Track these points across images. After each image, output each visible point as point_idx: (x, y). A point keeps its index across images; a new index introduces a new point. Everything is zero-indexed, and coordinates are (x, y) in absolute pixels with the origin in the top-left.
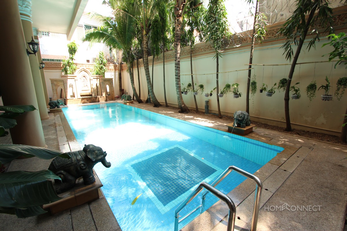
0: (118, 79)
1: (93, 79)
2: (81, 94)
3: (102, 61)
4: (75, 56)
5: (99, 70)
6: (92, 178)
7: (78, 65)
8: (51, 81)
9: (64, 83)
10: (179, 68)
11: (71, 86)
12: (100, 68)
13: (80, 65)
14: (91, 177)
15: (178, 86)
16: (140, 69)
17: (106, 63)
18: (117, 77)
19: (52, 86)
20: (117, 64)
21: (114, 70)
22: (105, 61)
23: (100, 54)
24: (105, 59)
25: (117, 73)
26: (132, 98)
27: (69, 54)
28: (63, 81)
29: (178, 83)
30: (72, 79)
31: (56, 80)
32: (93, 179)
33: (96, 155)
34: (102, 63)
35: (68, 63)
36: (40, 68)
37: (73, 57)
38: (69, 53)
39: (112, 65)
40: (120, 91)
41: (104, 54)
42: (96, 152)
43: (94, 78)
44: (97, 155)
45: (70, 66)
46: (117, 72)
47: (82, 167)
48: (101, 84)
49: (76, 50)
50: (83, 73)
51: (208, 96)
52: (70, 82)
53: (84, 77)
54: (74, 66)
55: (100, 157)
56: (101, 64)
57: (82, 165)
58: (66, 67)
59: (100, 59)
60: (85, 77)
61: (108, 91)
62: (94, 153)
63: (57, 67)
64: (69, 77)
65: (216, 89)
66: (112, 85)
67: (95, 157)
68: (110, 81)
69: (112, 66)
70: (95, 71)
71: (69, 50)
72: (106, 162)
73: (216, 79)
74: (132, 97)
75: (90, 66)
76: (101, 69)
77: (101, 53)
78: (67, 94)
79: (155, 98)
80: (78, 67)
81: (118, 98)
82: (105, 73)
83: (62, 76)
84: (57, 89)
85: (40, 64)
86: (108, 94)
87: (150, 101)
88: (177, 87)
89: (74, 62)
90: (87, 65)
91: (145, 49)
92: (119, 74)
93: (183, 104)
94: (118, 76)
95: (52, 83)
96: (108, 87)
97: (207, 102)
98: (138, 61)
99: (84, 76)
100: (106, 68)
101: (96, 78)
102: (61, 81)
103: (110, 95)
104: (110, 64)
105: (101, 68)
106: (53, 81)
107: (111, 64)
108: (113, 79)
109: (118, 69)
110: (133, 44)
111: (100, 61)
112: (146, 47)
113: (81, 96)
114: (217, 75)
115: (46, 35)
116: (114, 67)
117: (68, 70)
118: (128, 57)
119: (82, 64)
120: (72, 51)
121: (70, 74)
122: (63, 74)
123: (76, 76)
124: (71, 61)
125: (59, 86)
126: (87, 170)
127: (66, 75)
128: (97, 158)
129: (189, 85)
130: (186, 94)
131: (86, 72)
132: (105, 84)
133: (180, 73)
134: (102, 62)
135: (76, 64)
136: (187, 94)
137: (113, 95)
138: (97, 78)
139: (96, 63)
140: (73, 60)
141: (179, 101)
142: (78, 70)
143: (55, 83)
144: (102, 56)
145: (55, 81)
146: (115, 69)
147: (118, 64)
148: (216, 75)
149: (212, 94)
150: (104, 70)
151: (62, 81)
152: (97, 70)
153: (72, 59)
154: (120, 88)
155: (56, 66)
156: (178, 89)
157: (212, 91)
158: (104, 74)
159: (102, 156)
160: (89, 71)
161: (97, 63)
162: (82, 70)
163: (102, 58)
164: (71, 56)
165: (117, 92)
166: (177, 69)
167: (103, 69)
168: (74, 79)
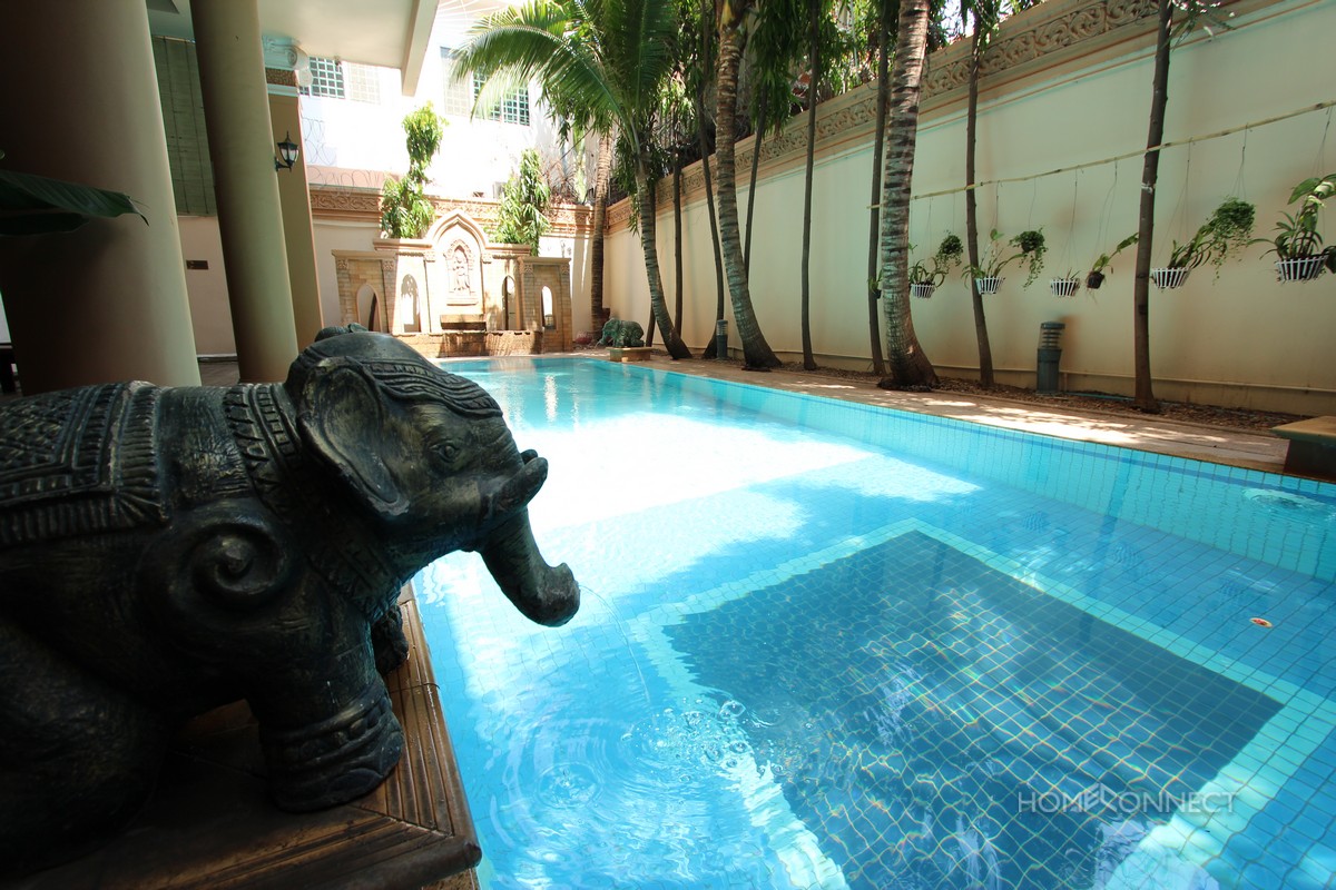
0: (591, 263)
1: (492, 260)
2: (443, 316)
3: (531, 189)
4: (431, 168)
5: (515, 223)
6: (353, 735)
7: (440, 203)
8: (338, 262)
9: (385, 271)
10: (912, 143)
11: (410, 287)
12: (521, 219)
13: (446, 205)
14: (348, 714)
15: (898, 242)
16: (687, 210)
17: (545, 200)
18: (585, 258)
19: (339, 282)
20: (588, 205)
21: (576, 228)
22: (542, 188)
23: (526, 158)
24: (543, 179)
25: (586, 242)
26: (644, 339)
27: (407, 156)
28: (381, 261)
29: (900, 227)
30: (412, 255)
31: (355, 259)
32: (374, 739)
33: (427, 453)
34: (531, 197)
35: (405, 191)
36: (279, 166)
37: (421, 169)
38: (410, 151)
39: (570, 206)
40: (594, 317)
41: (539, 160)
42: (434, 416)
43: (495, 257)
44: (441, 463)
45: (409, 208)
46: (587, 236)
47: (229, 570)
48: (523, 279)
49: (434, 142)
50: (457, 232)
51: (1076, 287)
52: (405, 267)
53: (459, 253)
54: (424, 208)
55: (468, 493)
56: (528, 200)
57: (230, 546)
58: (394, 210)
59: (523, 180)
60: (463, 251)
61: (548, 310)
62: (406, 427)
63: (362, 208)
64: (402, 250)
65: (1134, 247)
66: (564, 287)
67: (415, 480)
68: (557, 268)
69: (567, 215)
70: (502, 230)
71: (409, 140)
72: (533, 562)
73: (1142, 186)
74: (646, 330)
75: (485, 208)
76: (524, 224)
77: (529, 154)
78: (393, 314)
79: (757, 328)
80: (437, 213)
81: (585, 343)
82: (541, 239)
83: (379, 244)
84: (356, 293)
85: (279, 145)
86: (547, 323)
87: (725, 349)
88: (891, 251)
89: (424, 192)
90: (474, 206)
91: (725, 94)
92: (594, 243)
93: (913, 341)
94: (591, 254)
95: (338, 270)
96: (547, 294)
97: (1056, 331)
98: (678, 174)
99: (459, 248)
100: (547, 219)
101: (503, 258)
102: (371, 261)
103: (554, 327)
104: (561, 206)
105: (527, 218)
106: (343, 261)
107: (564, 205)
108: (571, 264)
109: (592, 226)
110: (664, 101)
111: (524, 188)
112: (730, 83)
113: (445, 326)
114: (1152, 161)
115: (332, 92)
116: (577, 217)
117: (403, 220)
118: (639, 152)
119: (454, 201)
120: (422, 143)
121: (411, 237)
122: (384, 235)
123: (428, 247)
124: (415, 187)
125: (365, 280)
126: (299, 620)
127: (394, 241)
128: (434, 486)
129: (951, 246)
130: (929, 296)
131: (466, 229)
132: (538, 280)
133: (911, 173)
134: (531, 192)
135: (434, 201)
136: (934, 295)
137: (565, 329)
138: (508, 258)
139: (509, 197)
140: (424, 182)
141: (894, 327)
142: (436, 224)
143: (351, 268)
144: (531, 168)
145: (350, 260)
146: (581, 226)
147: (593, 205)
148: (1140, 162)
149: (1102, 277)
150: (537, 226)
151: (376, 261)
152: (511, 223)
153: (418, 177)
154: (593, 301)
155: (358, 205)
156: (895, 259)
157: (1104, 260)
158: (537, 242)
159: (498, 484)
160: (481, 229)
161: (512, 198)
162: (455, 221)
163: (530, 178)
164: (416, 164)
165: (581, 322)
166: (898, 149)
167: (533, 223)
168: (422, 258)
